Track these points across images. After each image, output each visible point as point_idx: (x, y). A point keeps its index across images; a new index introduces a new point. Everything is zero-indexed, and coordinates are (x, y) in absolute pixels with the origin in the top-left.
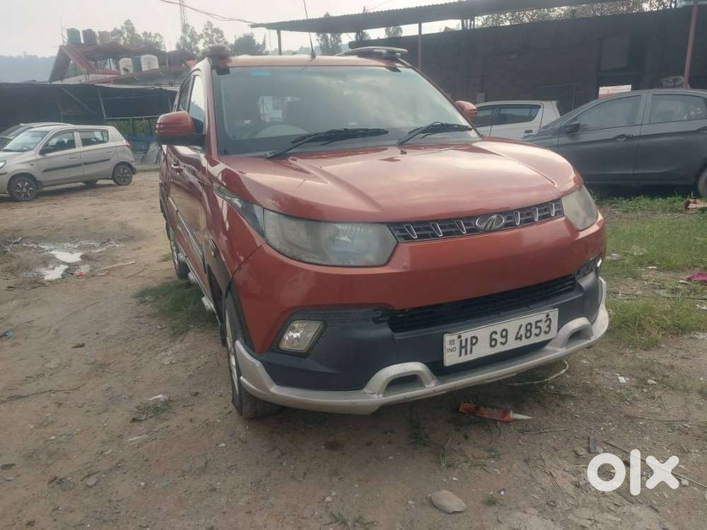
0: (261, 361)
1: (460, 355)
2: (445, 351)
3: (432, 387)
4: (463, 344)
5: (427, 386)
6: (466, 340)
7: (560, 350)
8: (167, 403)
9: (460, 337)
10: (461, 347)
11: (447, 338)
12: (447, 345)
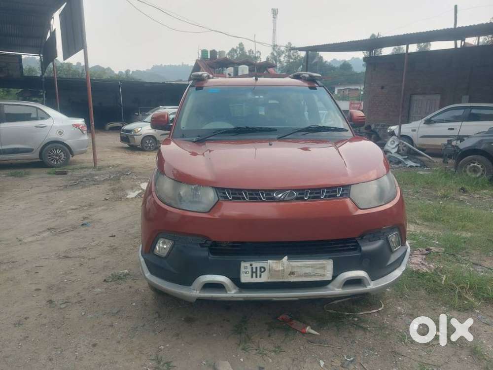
0: (144, 259)
1: (252, 277)
2: (242, 272)
3: (233, 293)
4: (254, 270)
5: (228, 292)
6: (256, 268)
7: (337, 290)
8: (126, 275)
9: (251, 265)
10: (253, 272)
11: (243, 264)
12: (242, 269)
